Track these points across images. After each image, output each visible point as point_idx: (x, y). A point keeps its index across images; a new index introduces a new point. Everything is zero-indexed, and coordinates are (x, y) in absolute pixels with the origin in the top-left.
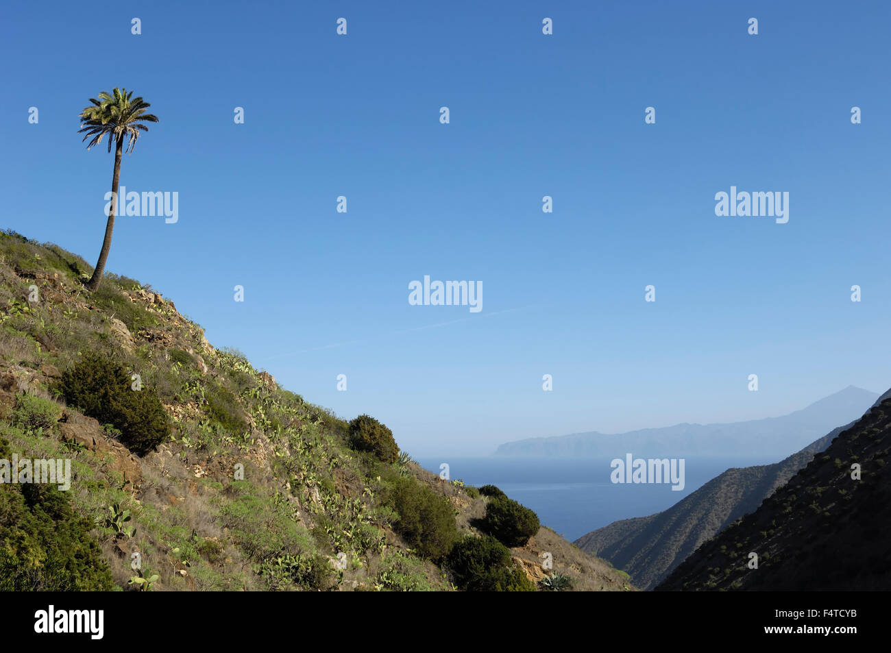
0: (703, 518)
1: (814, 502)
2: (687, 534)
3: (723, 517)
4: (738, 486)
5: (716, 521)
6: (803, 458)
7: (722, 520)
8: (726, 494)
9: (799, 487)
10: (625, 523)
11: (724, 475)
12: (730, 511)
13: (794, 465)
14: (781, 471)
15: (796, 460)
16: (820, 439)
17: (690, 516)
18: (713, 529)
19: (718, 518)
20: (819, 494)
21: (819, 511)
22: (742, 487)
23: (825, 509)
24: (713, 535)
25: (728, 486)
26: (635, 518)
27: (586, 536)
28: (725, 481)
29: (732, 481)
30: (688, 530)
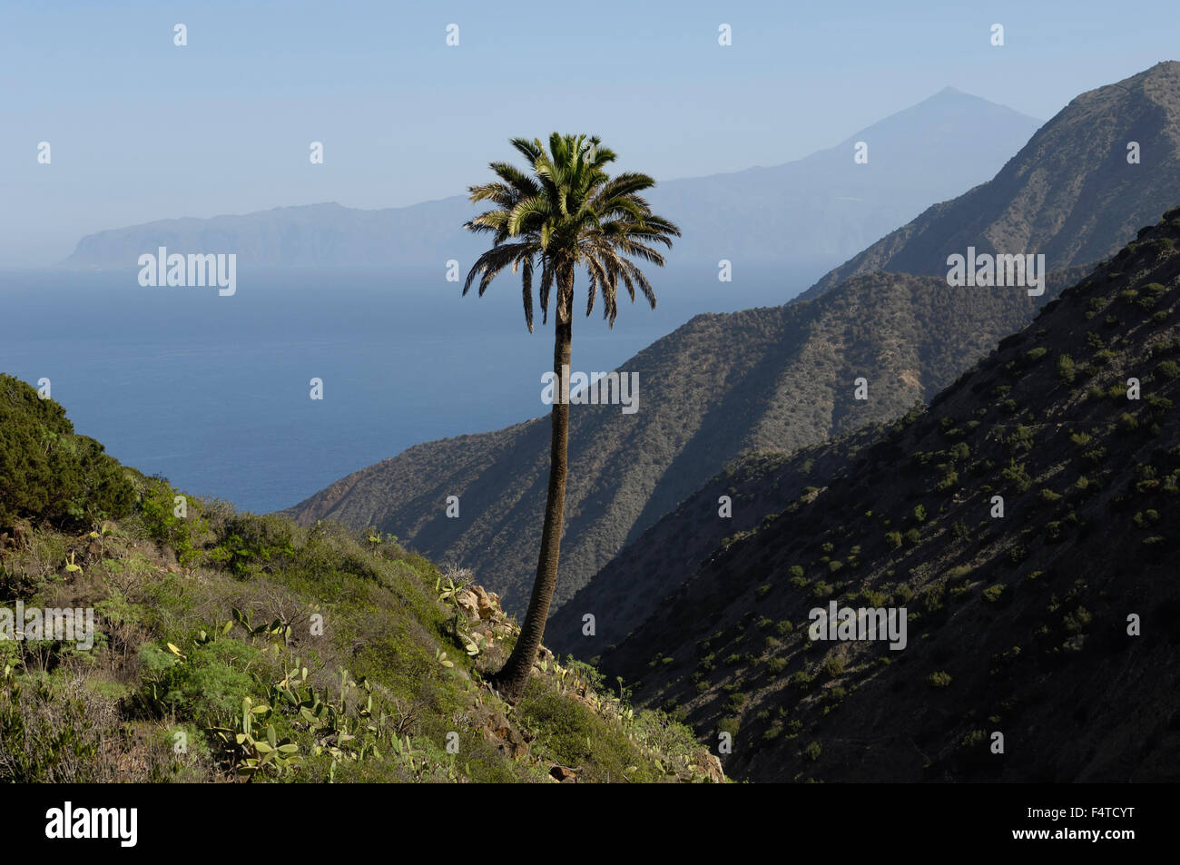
0: (633, 435)
1: (1013, 462)
2: (597, 474)
3: (679, 430)
4: (717, 354)
5: (663, 441)
6: (869, 287)
7: (679, 440)
8: (688, 376)
9: (973, 423)
10: (440, 448)
11: (686, 330)
12: (698, 417)
13: (848, 305)
14: (818, 321)
15: (853, 293)
16: (894, 233)
17: (603, 430)
18: (656, 462)
19: (668, 435)
20: (1026, 444)
21: (1025, 485)
22: (726, 360)
23: (1039, 480)
24: (658, 475)
25: (694, 357)
26: (465, 437)
27: (343, 483)
28: (686, 346)
29: (704, 345)
30: (596, 465)
